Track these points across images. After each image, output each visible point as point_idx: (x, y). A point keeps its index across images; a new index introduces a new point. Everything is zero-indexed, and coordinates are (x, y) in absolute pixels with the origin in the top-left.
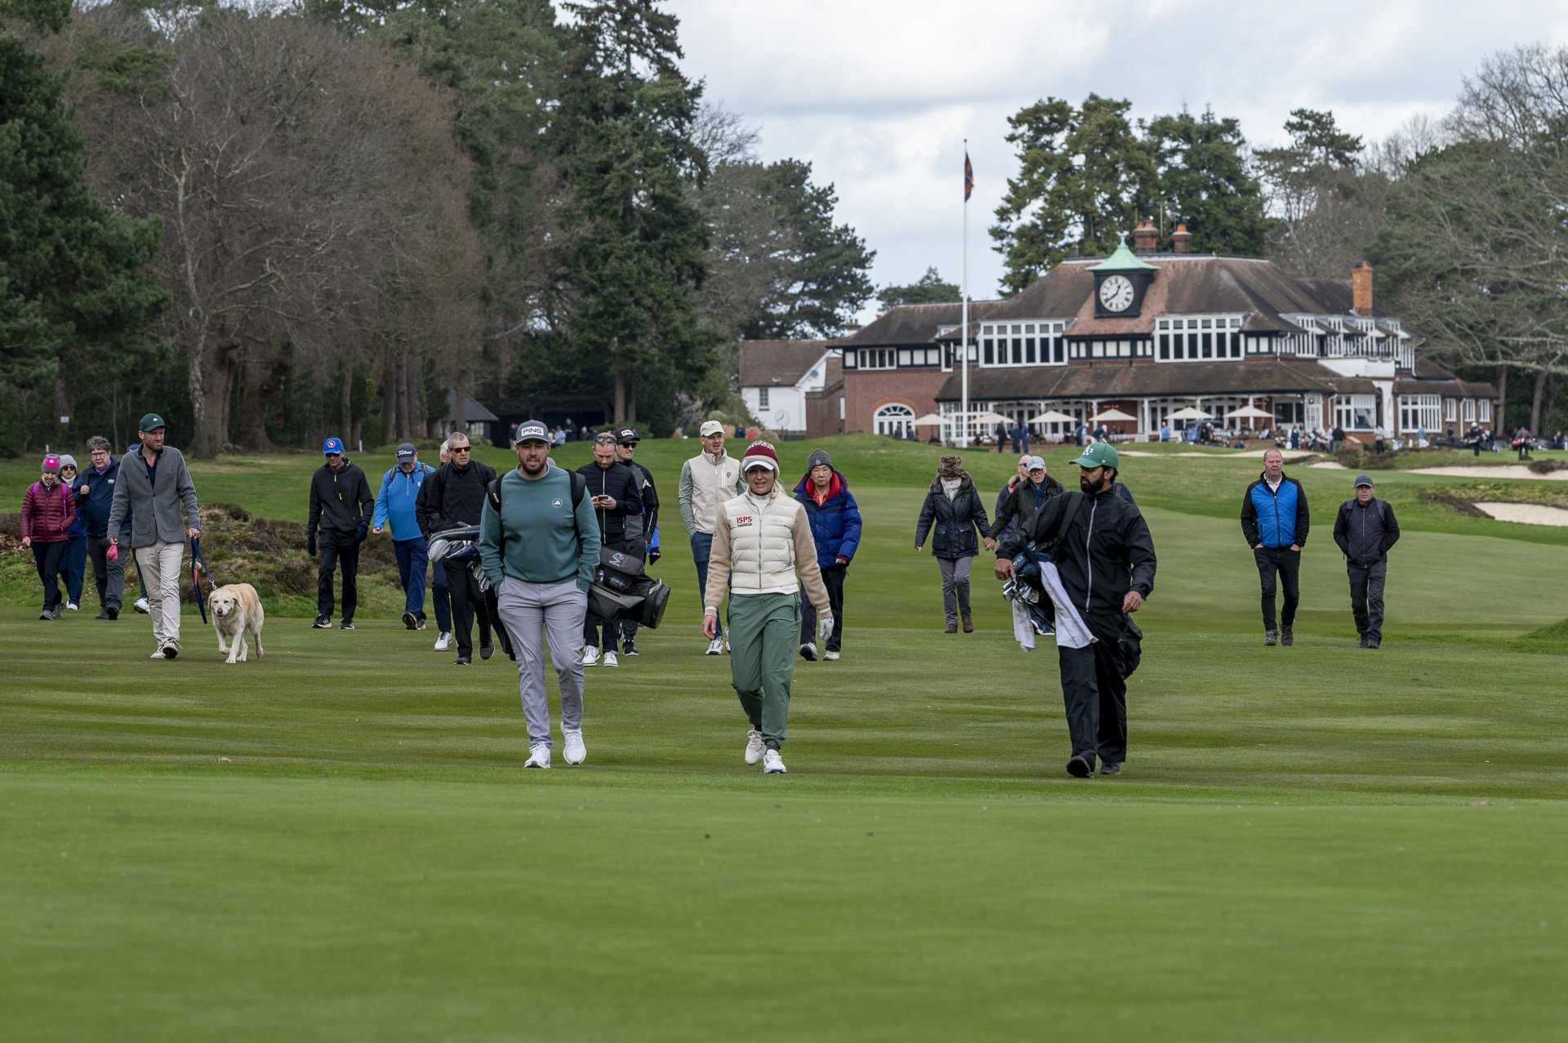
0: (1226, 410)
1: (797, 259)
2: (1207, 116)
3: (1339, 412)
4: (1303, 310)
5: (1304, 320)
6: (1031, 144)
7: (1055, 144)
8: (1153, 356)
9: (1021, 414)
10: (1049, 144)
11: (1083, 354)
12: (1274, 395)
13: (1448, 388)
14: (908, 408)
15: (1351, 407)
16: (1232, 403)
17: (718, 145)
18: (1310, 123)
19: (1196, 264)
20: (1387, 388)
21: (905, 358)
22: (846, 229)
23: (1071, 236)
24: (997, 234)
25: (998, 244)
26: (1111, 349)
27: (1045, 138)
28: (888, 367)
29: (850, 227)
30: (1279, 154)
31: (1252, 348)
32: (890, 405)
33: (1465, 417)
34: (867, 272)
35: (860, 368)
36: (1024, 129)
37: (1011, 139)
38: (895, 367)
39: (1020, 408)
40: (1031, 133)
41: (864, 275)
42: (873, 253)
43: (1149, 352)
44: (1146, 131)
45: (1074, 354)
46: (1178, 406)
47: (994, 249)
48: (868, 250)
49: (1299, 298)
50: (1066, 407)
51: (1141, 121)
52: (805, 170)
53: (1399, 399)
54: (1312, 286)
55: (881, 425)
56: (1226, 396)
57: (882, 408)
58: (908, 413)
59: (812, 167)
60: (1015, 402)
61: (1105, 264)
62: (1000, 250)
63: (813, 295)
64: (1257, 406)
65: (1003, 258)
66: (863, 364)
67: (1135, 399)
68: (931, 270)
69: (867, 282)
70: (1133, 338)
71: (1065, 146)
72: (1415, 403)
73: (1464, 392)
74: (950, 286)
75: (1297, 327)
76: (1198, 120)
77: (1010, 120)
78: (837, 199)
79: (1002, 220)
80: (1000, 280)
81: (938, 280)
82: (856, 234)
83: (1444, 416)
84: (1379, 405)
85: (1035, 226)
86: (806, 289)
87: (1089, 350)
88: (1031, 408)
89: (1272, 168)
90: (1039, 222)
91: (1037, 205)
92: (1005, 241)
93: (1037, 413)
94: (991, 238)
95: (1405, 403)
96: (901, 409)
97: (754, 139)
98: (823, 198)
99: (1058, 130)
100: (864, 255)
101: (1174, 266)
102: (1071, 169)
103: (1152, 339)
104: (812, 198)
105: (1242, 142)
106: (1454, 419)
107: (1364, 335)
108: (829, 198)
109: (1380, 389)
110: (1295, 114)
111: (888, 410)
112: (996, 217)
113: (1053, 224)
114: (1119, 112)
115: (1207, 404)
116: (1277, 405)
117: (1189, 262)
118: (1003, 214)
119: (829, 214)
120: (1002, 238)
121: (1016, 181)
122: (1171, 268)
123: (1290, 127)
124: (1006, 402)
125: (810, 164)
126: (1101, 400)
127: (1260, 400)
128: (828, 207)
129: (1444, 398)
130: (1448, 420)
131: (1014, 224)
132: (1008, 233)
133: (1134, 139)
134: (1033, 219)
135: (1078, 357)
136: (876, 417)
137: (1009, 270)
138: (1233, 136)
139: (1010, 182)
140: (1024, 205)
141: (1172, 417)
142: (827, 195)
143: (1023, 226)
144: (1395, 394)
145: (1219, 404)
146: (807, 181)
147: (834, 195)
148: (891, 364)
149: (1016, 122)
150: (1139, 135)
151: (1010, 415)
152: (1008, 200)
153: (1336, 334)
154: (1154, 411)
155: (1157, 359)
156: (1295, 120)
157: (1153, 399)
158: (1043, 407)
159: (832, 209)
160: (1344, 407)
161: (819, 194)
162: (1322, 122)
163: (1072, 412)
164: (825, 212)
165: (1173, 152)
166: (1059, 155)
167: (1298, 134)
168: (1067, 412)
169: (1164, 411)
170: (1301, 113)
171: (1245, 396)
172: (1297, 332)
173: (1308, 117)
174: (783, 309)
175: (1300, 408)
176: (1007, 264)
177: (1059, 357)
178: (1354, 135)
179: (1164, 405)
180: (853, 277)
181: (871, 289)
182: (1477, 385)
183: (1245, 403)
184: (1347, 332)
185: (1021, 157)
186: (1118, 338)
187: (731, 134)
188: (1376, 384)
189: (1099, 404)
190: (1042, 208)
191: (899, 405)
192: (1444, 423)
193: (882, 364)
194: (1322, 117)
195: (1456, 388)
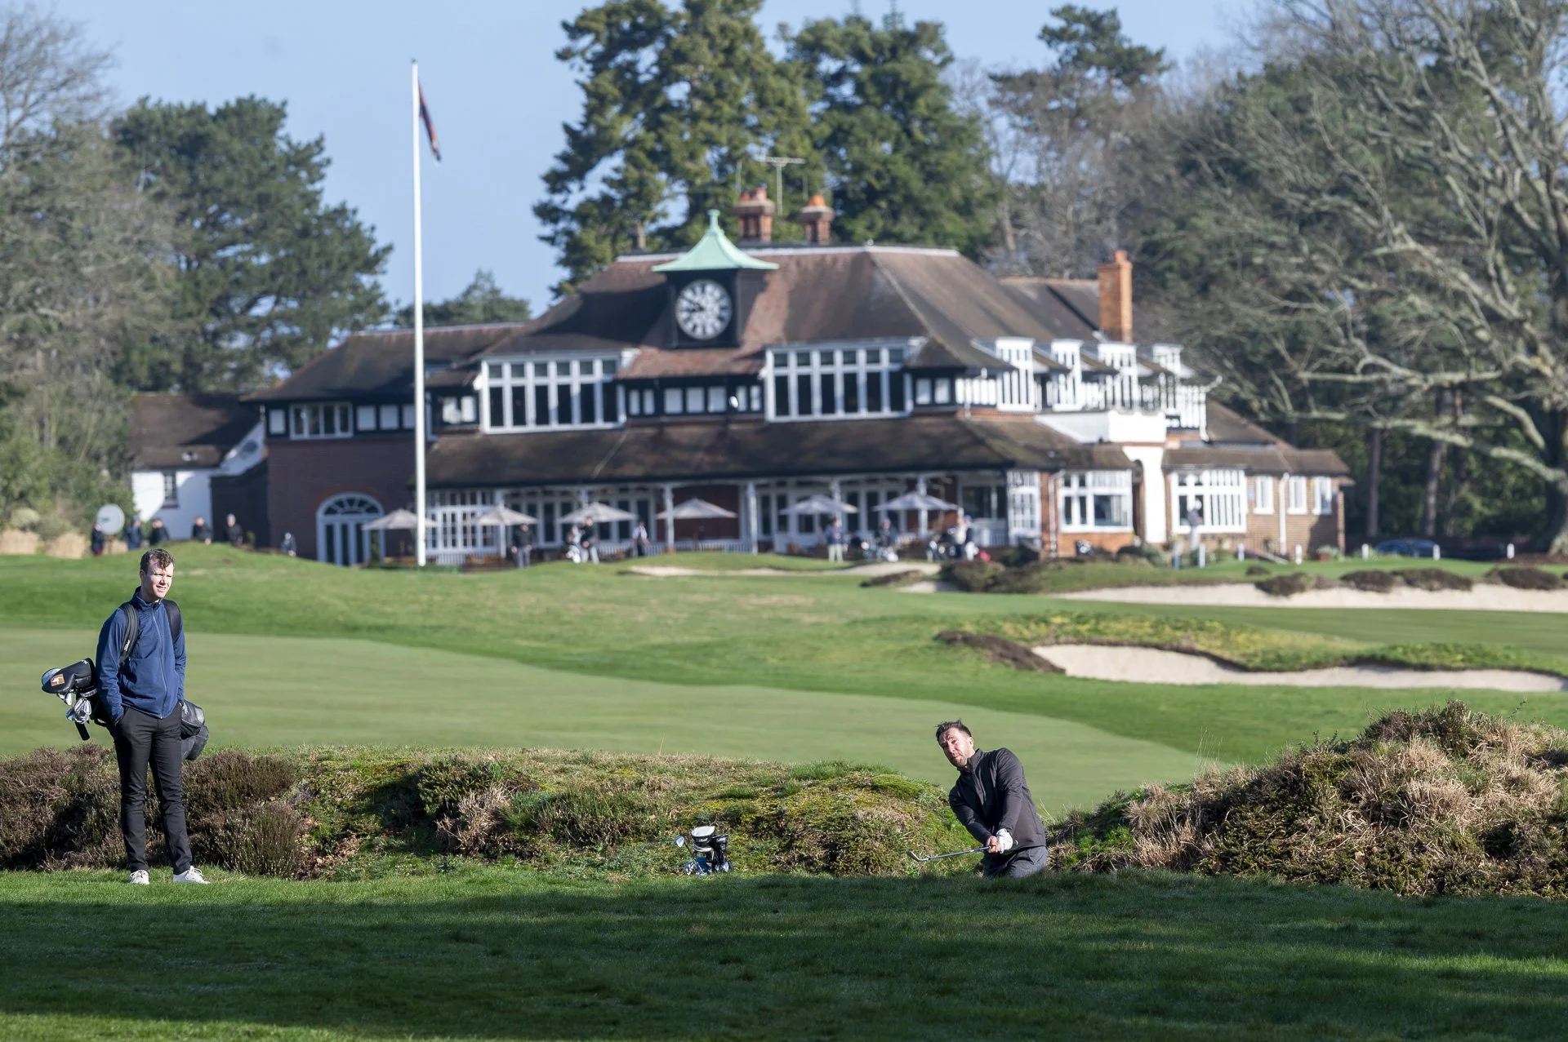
0: (883, 496)
1: (264, 259)
2: (891, 18)
3: (1068, 500)
4: (1012, 332)
5: (1015, 350)
6: (599, 63)
7: (641, 67)
8: (762, 410)
9: (549, 510)
10: (631, 66)
11: (649, 408)
12: (960, 474)
13: (1258, 459)
14: (372, 501)
15: (1090, 493)
16: (893, 487)
17: (48, 73)
18: (1081, 28)
19: (835, 259)
20: (1152, 462)
21: (366, 419)
22: (341, 212)
23: (665, 215)
24: (547, 213)
25: (548, 230)
26: (695, 403)
27: (624, 57)
28: (339, 434)
29: (350, 206)
30: (1030, 80)
31: (924, 399)
32: (343, 497)
33: (1288, 505)
34: (381, 279)
35: (293, 436)
36: (585, 41)
37: (564, 55)
38: (349, 434)
39: (549, 499)
40: (599, 48)
41: (376, 286)
42: (388, 249)
43: (756, 405)
44: (792, 44)
45: (635, 409)
46: (804, 492)
47: (543, 238)
48: (381, 242)
49: (1007, 312)
50: (623, 497)
51: (782, 27)
52: (277, 114)
53: (1174, 478)
54: (1032, 294)
55: (330, 530)
56: (881, 476)
57: (329, 502)
58: (372, 510)
59: (288, 110)
60: (538, 490)
61: (684, 261)
62: (551, 240)
63: (287, 318)
64: (932, 492)
65: (557, 252)
66: (299, 431)
67: (731, 482)
68: (479, 275)
69: (381, 295)
70: (731, 383)
71: (655, 70)
72: (1199, 484)
73: (1286, 465)
74: (513, 301)
75: (1000, 361)
76: (878, 25)
77: (565, 26)
78: (329, 161)
79: (554, 190)
80: (553, 290)
81: (495, 292)
82: (359, 217)
83: (1252, 504)
84: (1137, 489)
85: (606, 200)
86: (278, 309)
87: (659, 403)
88: (566, 499)
89: (1021, 102)
90: (613, 193)
91: (610, 165)
92: (562, 225)
93: (575, 506)
94: (537, 221)
95: (1182, 484)
96: (362, 503)
97: (108, 62)
98: (306, 160)
99: (644, 43)
100: (372, 251)
101: (798, 264)
102: (667, 107)
103: (761, 384)
104: (289, 160)
105: (949, 60)
106: (1269, 510)
107: (1113, 373)
108: (316, 159)
109: (1139, 463)
110: (1056, 14)
111: (340, 504)
112: (543, 186)
113: (638, 196)
114: (743, 14)
115: (852, 489)
116: (966, 489)
117: (823, 256)
118: (556, 181)
119: (318, 186)
120: (555, 221)
121: (577, 127)
122: (793, 267)
123: (1051, 36)
124: (523, 490)
125: (284, 104)
126: (677, 484)
127: (935, 481)
128: (316, 174)
129: (1250, 473)
130: (1259, 510)
131: (573, 198)
132: (566, 213)
133: (769, 58)
134: (605, 188)
135: (642, 414)
136: (320, 515)
137: (565, 273)
138: (936, 52)
139: (567, 129)
140: (590, 166)
141: (796, 509)
142: (311, 156)
143: (590, 201)
144: (1166, 471)
145: (872, 488)
146: (281, 133)
147: (325, 155)
148: (344, 428)
149: (575, 30)
150: (778, 51)
151: (532, 511)
152: (564, 158)
153: (1066, 371)
154: (764, 503)
155: (771, 414)
156: (1057, 24)
157: (763, 481)
158: (584, 498)
159: (322, 177)
160: (1074, 490)
161: (298, 152)
162: (1100, 26)
163: (633, 506)
164: (312, 182)
165: (837, 78)
166: (646, 84)
167: (1063, 46)
168: (624, 506)
169: (782, 502)
170: (1066, 13)
171: (911, 475)
172: (998, 369)
173: (1078, 20)
174: (241, 341)
175: (1002, 492)
176: (563, 262)
177: (611, 415)
178: (1153, 47)
179: (781, 491)
180: (355, 288)
181: (385, 309)
182: (1308, 454)
183: (912, 486)
184: (1087, 368)
185: (583, 86)
186: (705, 382)
187: (68, 54)
188: (1132, 454)
189: (674, 491)
190: (617, 170)
191: (358, 496)
192: (1251, 516)
193: (330, 429)
194: (1101, 18)
195: (1273, 458)
